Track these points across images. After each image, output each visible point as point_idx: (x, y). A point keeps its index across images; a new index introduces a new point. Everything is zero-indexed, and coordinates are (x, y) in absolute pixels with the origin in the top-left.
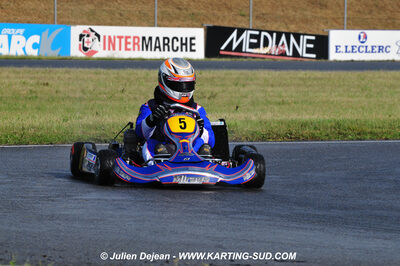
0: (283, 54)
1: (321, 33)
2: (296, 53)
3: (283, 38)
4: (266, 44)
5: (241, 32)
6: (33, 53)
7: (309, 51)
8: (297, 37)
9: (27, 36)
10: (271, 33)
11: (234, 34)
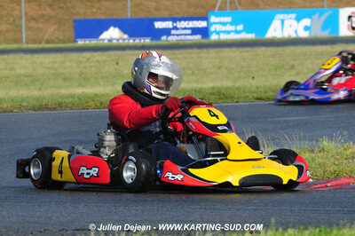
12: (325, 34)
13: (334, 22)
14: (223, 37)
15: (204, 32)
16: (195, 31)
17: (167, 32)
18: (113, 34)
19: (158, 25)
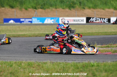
0: (102, 22)
1: (109, 18)
2: (104, 22)
3: (102, 19)
4: (98, 20)
5: (93, 18)
6: (52, 23)
7: (107, 21)
8: (104, 19)
9: (51, 19)
10: (99, 18)
11: (92, 18)
12: (57, 23)
13: (58, 20)
14: (35, 23)
15: (31, 22)
16: (29, 21)
17: (23, 21)
18: (12, 22)
19: (22, 20)
